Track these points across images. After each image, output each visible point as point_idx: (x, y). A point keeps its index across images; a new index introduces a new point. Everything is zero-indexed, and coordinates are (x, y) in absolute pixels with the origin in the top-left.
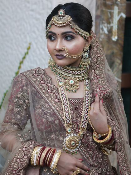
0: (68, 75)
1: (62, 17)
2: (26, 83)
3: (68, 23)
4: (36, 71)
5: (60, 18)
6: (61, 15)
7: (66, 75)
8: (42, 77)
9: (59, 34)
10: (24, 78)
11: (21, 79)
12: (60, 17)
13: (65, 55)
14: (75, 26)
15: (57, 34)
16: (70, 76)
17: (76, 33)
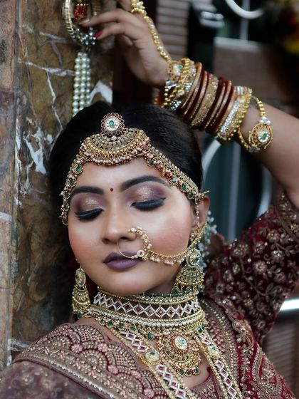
0: (158, 324)
1: (117, 136)
2: (55, 387)
3: (139, 152)
4: (68, 337)
5: (111, 141)
6: (110, 129)
7: (154, 324)
8: (103, 353)
9: (112, 190)
10: (39, 371)
11: (31, 380)
12: (110, 136)
13: (140, 253)
14: (162, 159)
15: (107, 190)
16: (167, 325)
17: (166, 181)
